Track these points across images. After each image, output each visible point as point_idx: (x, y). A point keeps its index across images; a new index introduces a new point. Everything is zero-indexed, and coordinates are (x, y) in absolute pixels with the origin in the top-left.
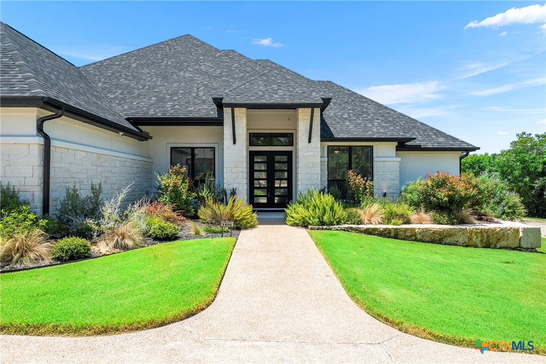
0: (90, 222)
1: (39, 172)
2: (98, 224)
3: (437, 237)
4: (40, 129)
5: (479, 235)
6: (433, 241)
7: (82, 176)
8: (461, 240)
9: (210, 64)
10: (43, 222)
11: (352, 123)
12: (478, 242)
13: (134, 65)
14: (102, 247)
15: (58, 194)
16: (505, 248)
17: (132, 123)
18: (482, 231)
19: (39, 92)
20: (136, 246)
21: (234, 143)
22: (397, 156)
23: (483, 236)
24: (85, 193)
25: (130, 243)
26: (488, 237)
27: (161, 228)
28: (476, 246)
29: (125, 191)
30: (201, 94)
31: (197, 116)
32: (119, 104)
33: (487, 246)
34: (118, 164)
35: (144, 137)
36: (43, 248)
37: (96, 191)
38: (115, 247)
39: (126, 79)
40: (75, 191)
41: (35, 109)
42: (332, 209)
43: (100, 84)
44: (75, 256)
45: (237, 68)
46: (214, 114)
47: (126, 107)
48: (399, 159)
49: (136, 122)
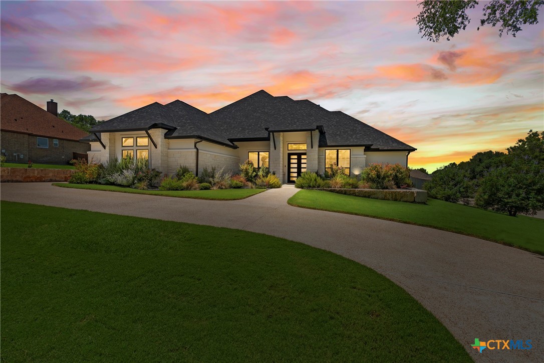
0: (211, 179)
1: (195, 161)
2: (213, 181)
3: (367, 195)
4: (195, 146)
5: (391, 194)
6: (365, 197)
7: (209, 164)
8: (380, 197)
9: (270, 108)
10: (197, 178)
11: (340, 137)
12: (390, 198)
13: (233, 111)
14: (215, 188)
15: (201, 170)
16: (406, 202)
17: (230, 141)
18: (392, 192)
19: (195, 133)
20: (226, 188)
21: (275, 149)
22: (364, 154)
23: (392, 195)
24: (210, 170)
25: (224, 187)
26: (396, 195)
27: (236, 184)
28: (389, 200)
29: (223, 169)
30: (262, 125)
31: (258, 137)
32: (225, 132)
33: (396, 200)
34: (223, 160)
35: (235, 147)
36: (197, 185)
37: (214, 169)
38: (219, 188)
39: (229, 119)
40: (206, 168)
41: (194, 139)
42: (315, 180)
43: (218, 122)
44: (206, 188)
45: (283, 109)
46: (266, 136)
47: (228, 133)
48: (365, 156)
49: (232, 140)
